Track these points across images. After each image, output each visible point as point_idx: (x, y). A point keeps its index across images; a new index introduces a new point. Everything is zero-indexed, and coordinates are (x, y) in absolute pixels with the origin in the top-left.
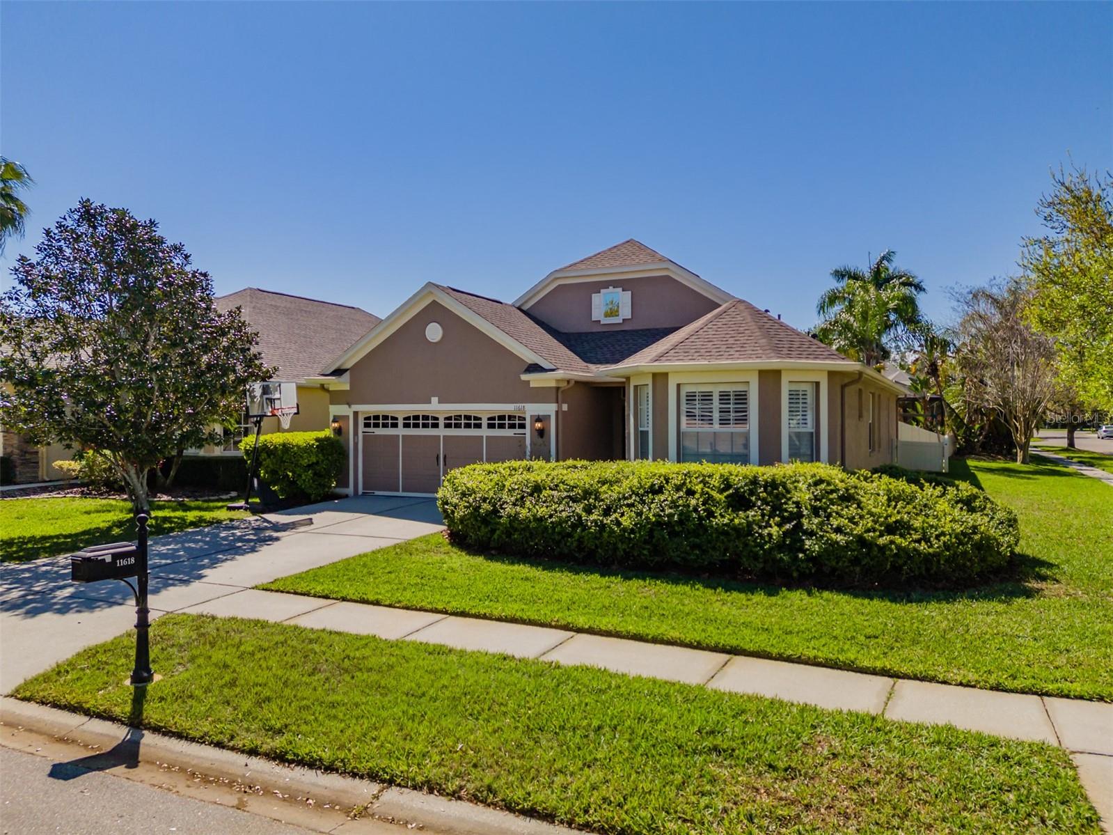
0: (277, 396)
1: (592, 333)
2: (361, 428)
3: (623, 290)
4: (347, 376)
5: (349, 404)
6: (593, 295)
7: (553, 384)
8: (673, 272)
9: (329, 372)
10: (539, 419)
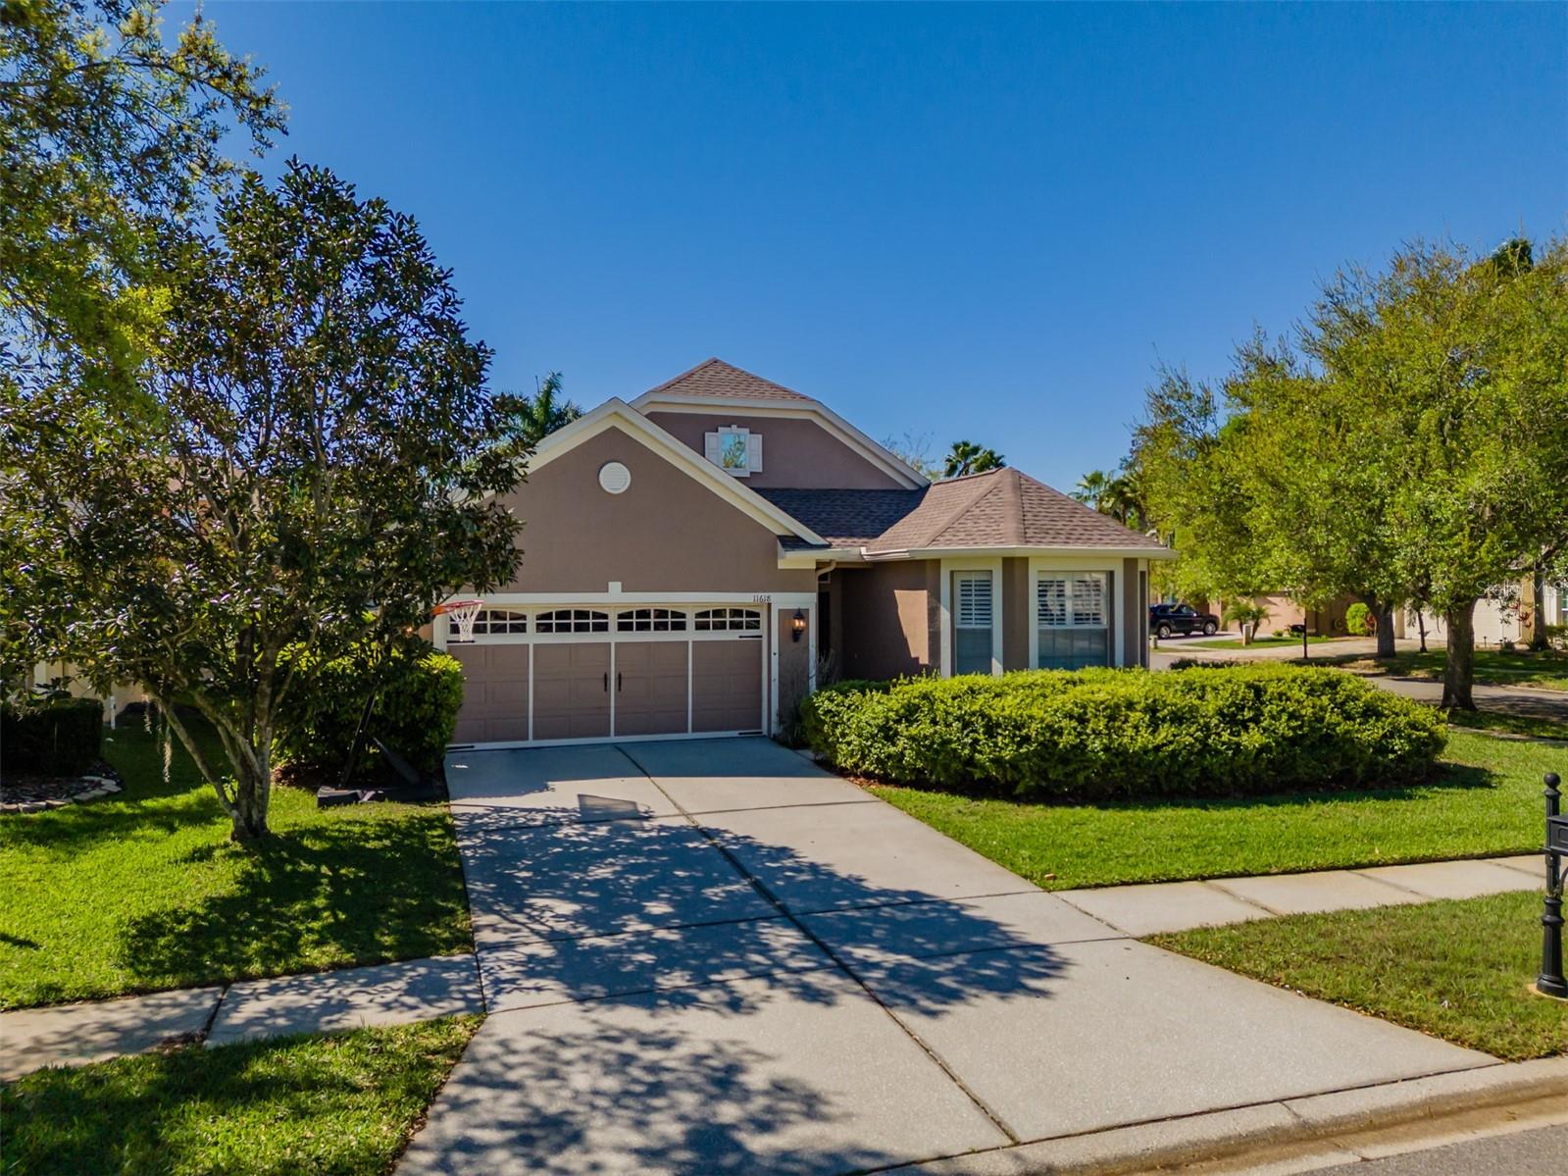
2: (444, 635)
3: (751, 433)
6: (708, 434)
10: (800, 614)
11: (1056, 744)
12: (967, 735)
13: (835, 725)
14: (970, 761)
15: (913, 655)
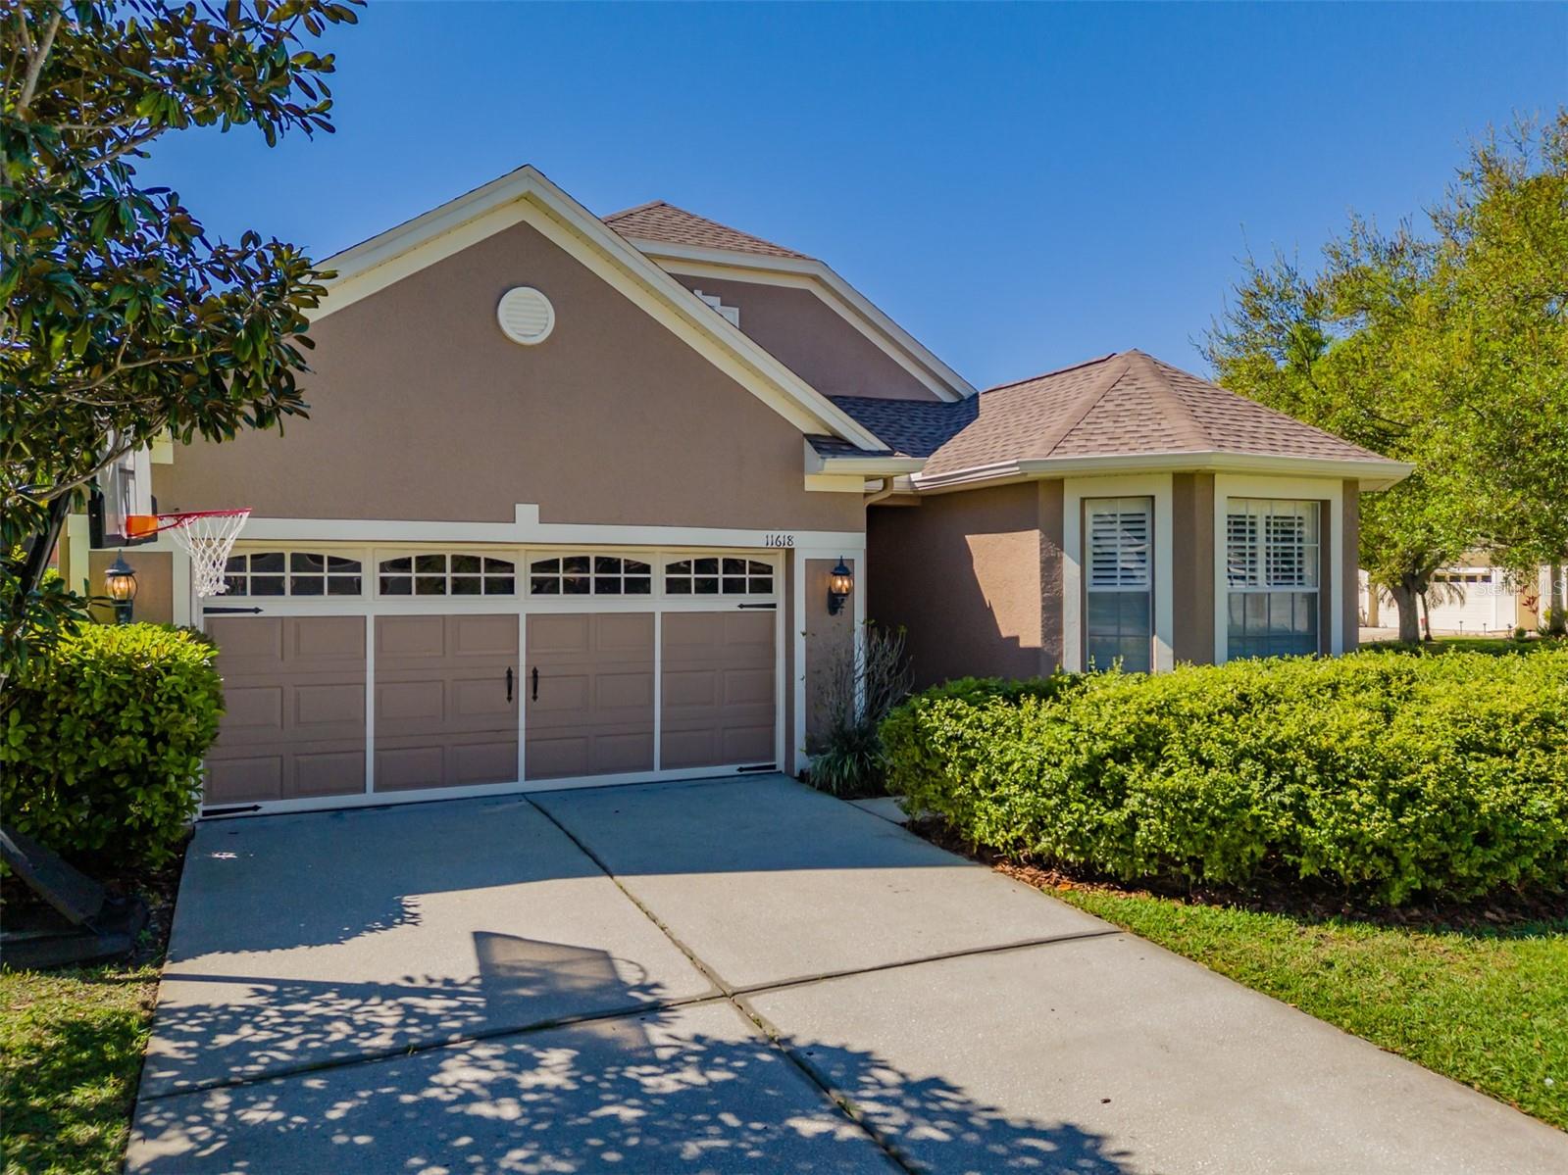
2: (202, 597)
3: (722, 304)
7: (860, 487)
8: (823, 286)
10: (842, 569)
11: (1473, 805)
12: (1279, 788)
13: (971, 765)
14: (1292, 842)
15: (1005, 634)
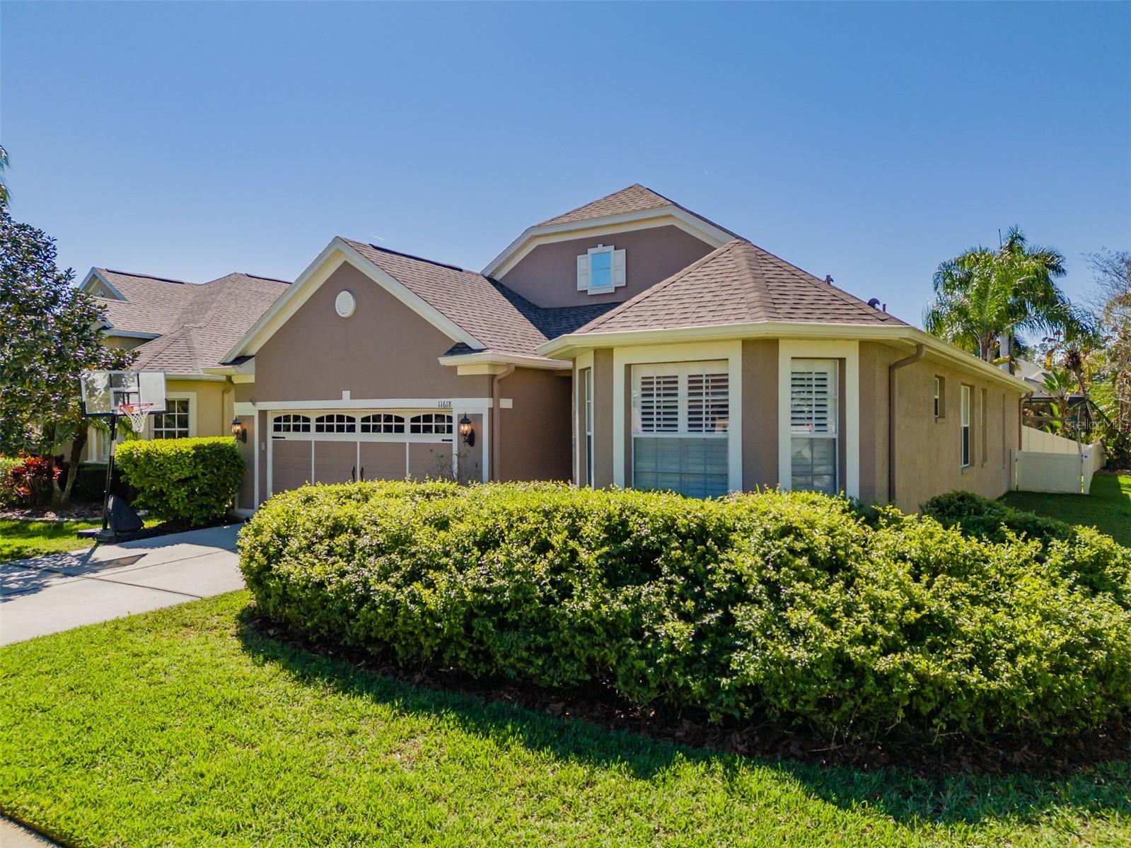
0: (134, 388)
1: (578, 307)
2: (270, 432)
3: (615, 249)
4: (250, 365)
5: (253, 401)
6: (579, 257)
7: (485, 371)
8: (678, 219)
9: (230, 360)
10: (466, 419)
